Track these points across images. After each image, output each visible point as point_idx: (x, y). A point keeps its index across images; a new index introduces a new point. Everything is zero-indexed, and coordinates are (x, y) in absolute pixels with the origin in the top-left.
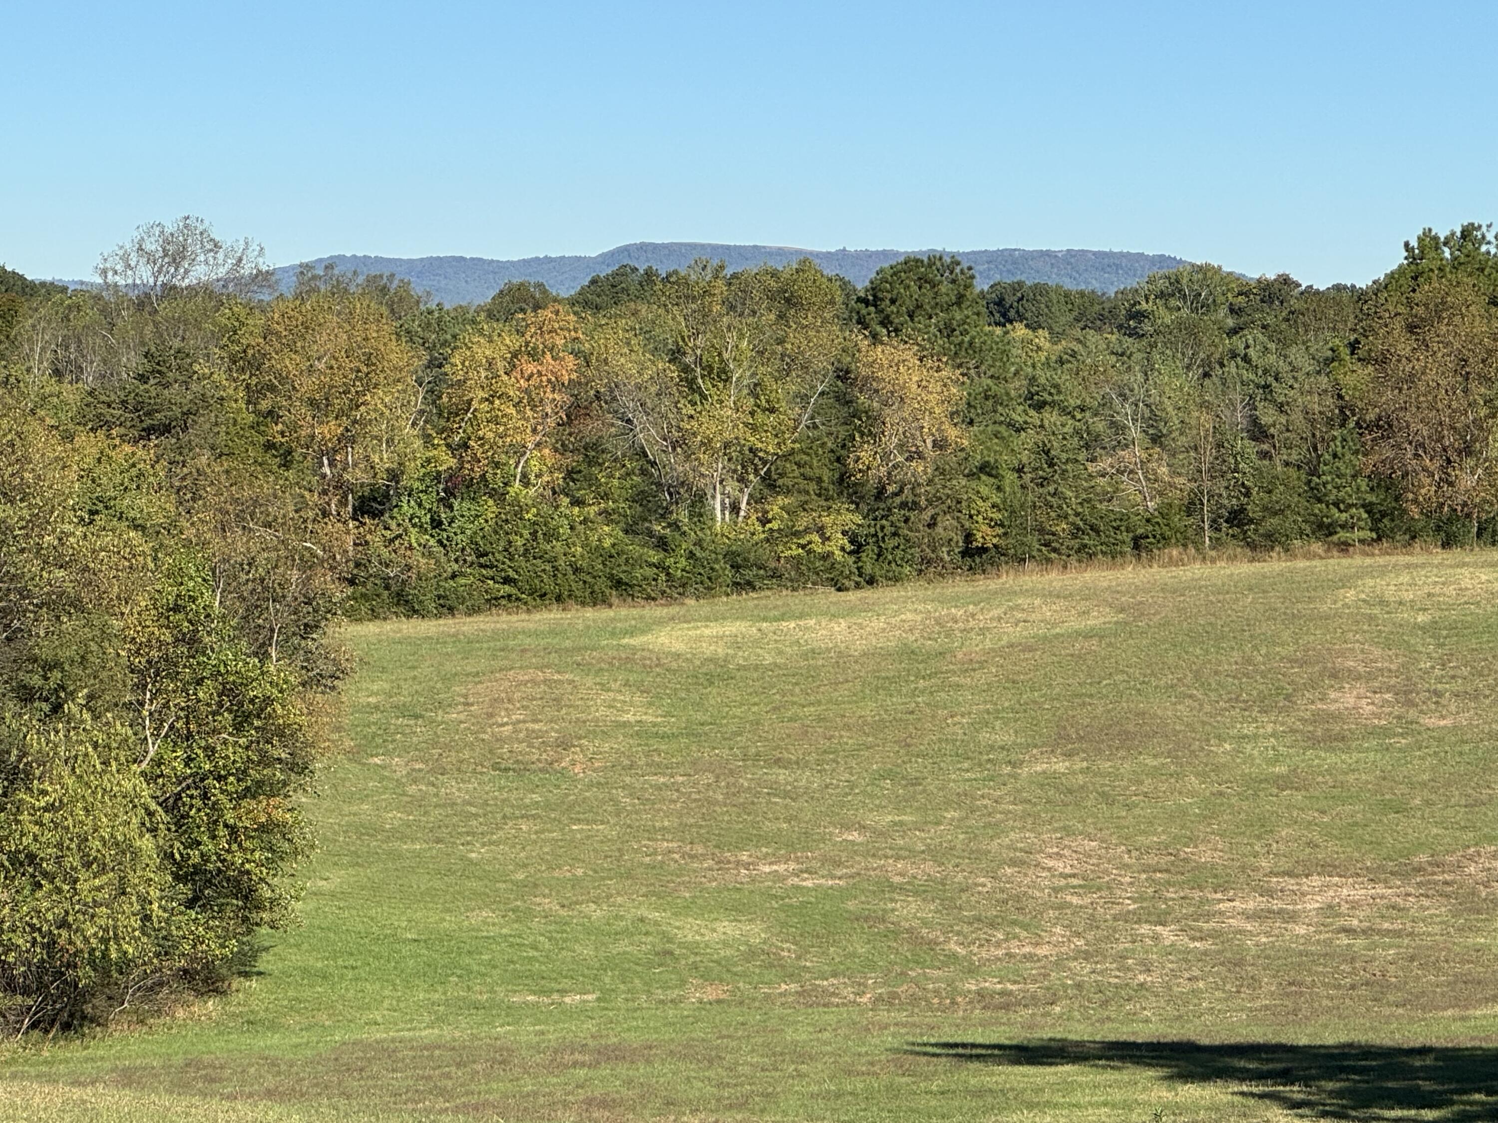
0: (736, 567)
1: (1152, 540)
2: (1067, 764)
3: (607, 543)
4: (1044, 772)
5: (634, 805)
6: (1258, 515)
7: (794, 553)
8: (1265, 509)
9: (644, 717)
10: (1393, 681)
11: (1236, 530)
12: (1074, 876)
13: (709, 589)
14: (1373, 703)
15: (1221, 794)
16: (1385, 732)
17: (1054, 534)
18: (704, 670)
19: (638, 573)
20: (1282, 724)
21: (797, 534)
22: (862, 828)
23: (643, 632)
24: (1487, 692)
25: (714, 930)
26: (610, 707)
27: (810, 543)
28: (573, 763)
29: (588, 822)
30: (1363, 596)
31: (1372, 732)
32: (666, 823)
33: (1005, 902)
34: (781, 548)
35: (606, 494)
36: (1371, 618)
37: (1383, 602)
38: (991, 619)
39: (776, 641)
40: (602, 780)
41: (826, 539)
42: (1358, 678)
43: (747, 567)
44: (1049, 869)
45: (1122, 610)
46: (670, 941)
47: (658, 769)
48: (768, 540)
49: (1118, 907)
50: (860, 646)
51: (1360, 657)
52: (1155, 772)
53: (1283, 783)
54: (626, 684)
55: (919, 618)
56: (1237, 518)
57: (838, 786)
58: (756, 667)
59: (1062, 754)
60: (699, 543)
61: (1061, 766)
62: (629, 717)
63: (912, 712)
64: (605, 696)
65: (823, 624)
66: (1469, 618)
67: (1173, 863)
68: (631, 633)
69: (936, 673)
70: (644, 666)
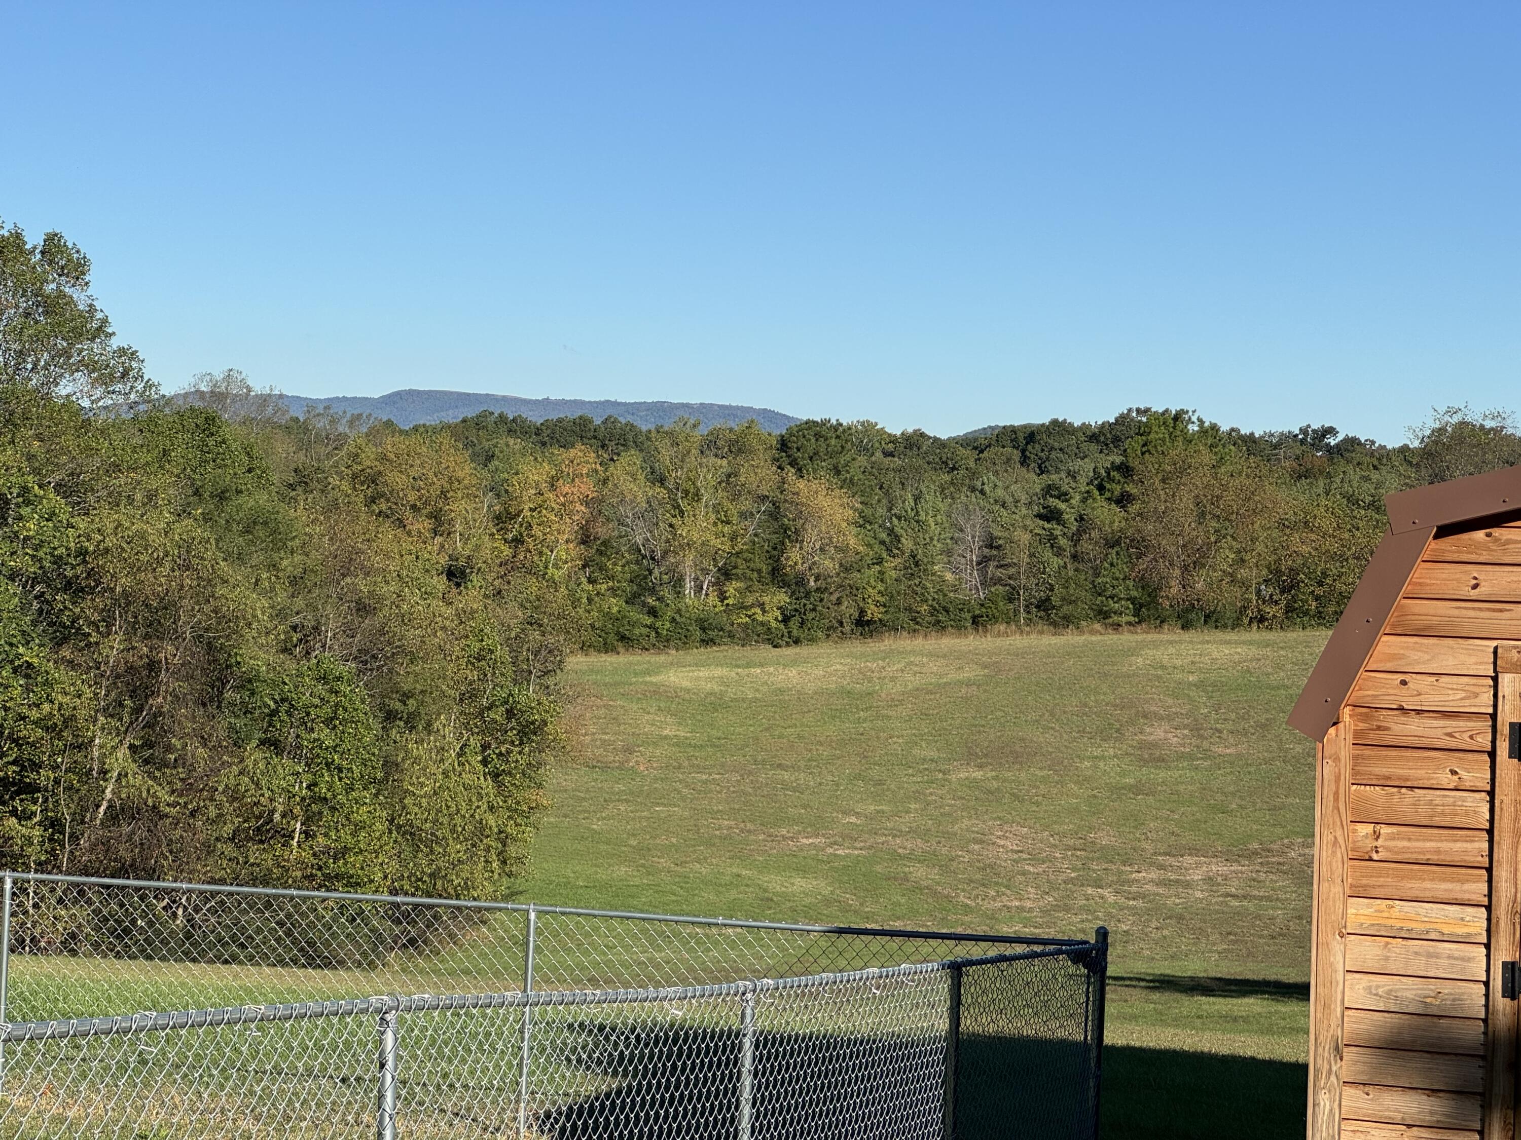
0: (704, 629)
1: (985, 618)
2: (981, 773)
3: (615, 610)
4: (967, 778)
5: (692, 794)
6: (1058, 604)
7: (744, 621)
8: (1063, 599)
9: (678, 733)
10: (1186, 721)
11: (1042, 613)
12: (1021, 852)
13: (685, 643)
14: (1176, 736)
15: (1095, 796)
16: (1191, 757)
17: (918, 613)
18: (708, 700)
19: (637, 631)
20: (1120, 749)
21: (746, 608)
22: (857, 814)
23: (657, 674)
24: (1253, 731)
25: (793, 884)
26: (653, 725)
27: (754, 614)
28: (638, 763)
29: (665, 806)
30: (1148, 662)
31: (1181, 757)
32: (720, 808)
33: (984, 869)
34: (735, 617)
35: (613, 577)
36: (1159, 677)
37: (1163, 667)
38: (897, 671)
39: (751, 682)
40: (663, 776)
41: (764, 611)
42: (1162, 718)
43: (710, 629)
44: (1003, 846)
45: (986, 667)
46: (765, 891)
47: (700, 769)
48: (725, 611)
49: (1064, 875)
50: (811, 688)
51: (1159, 704)
52: (1044, 780)
53: (1136, 789)
54: (659, 709)
55: (846, 668)
56: (1044, 605)
57: (828, 784)
58: (744, 700)
59: (975, 766)
60: (679, 611)
61: (978, 774)
62: (666, 732)
63: (862, 734)
64: (647, 717)
65: (780, 671)
66: (1223, 679)
67: (1085, 844)
68: (648, 673)
69: (871, 707)
70: (668, 697)
